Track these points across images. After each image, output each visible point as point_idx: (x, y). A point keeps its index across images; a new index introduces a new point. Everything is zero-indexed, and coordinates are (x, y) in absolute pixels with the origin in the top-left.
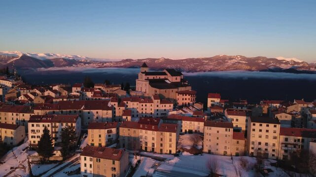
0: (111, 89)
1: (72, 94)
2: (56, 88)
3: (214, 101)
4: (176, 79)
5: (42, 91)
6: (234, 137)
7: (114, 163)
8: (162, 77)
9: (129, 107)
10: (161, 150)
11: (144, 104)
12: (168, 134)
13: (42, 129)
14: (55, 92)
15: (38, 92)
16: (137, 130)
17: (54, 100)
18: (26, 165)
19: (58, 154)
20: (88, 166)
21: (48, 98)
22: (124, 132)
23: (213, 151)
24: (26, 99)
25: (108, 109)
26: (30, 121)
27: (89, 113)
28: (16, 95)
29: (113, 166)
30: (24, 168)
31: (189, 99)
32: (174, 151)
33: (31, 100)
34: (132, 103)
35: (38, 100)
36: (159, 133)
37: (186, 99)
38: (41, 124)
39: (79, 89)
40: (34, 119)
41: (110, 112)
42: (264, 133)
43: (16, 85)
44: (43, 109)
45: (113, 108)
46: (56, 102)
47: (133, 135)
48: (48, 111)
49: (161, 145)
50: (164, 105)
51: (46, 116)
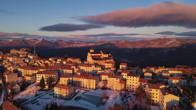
0: (75, 60)
1: (57, 62)
2: (50, 59)
3: (123, 67)
4: (106, 55)
5: (44, 61)
6: (120, 83)
7: (66, 91)
8: (99, 55)
9: (81, 69)
10: (89, 87)
11: (88, 68)
12: (92, 80)
13: (41, 77)
14: (50, 61)
15: (42, 61)
16: (80, 79)
17: (49, 65)
18: (35, 91)
19: (47, 87)
20: (57, 91)
21: (46, 64)
22: (75, 79)
23: (111, 89)
24: (37, 64)
25: (71, 69)
26: (37, 74)
27: (62, 71)
28: (34, 63)
29: (66, 92)
30: (34, 92)
31: (111, 66)
32: (94, 88)
33: (40, 65)
34: (82, 67)
35: (42, 65)
36: (89, 80)
37: (109, 66)
38: (41, 75)
39: (60, 60)
40: (39, 73)
41: (71, 71)
42: (132, 81)
43: (34, 58)
44: (43, 69)
45: (73, 69)
46: (50, 66)
47: (78, 81)
48: (45, 70)
49: (89, 85)
50: (96, 68)
51: (44, 72)
